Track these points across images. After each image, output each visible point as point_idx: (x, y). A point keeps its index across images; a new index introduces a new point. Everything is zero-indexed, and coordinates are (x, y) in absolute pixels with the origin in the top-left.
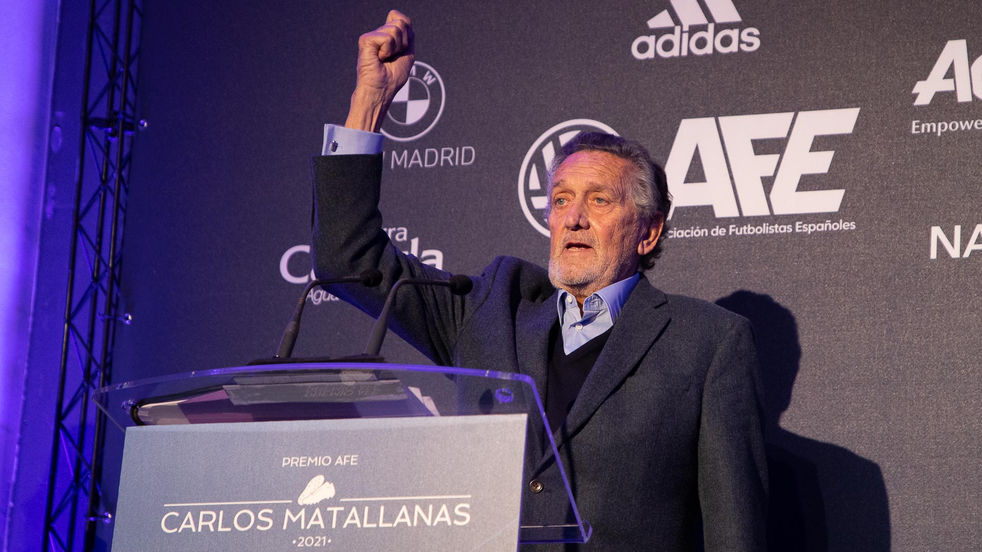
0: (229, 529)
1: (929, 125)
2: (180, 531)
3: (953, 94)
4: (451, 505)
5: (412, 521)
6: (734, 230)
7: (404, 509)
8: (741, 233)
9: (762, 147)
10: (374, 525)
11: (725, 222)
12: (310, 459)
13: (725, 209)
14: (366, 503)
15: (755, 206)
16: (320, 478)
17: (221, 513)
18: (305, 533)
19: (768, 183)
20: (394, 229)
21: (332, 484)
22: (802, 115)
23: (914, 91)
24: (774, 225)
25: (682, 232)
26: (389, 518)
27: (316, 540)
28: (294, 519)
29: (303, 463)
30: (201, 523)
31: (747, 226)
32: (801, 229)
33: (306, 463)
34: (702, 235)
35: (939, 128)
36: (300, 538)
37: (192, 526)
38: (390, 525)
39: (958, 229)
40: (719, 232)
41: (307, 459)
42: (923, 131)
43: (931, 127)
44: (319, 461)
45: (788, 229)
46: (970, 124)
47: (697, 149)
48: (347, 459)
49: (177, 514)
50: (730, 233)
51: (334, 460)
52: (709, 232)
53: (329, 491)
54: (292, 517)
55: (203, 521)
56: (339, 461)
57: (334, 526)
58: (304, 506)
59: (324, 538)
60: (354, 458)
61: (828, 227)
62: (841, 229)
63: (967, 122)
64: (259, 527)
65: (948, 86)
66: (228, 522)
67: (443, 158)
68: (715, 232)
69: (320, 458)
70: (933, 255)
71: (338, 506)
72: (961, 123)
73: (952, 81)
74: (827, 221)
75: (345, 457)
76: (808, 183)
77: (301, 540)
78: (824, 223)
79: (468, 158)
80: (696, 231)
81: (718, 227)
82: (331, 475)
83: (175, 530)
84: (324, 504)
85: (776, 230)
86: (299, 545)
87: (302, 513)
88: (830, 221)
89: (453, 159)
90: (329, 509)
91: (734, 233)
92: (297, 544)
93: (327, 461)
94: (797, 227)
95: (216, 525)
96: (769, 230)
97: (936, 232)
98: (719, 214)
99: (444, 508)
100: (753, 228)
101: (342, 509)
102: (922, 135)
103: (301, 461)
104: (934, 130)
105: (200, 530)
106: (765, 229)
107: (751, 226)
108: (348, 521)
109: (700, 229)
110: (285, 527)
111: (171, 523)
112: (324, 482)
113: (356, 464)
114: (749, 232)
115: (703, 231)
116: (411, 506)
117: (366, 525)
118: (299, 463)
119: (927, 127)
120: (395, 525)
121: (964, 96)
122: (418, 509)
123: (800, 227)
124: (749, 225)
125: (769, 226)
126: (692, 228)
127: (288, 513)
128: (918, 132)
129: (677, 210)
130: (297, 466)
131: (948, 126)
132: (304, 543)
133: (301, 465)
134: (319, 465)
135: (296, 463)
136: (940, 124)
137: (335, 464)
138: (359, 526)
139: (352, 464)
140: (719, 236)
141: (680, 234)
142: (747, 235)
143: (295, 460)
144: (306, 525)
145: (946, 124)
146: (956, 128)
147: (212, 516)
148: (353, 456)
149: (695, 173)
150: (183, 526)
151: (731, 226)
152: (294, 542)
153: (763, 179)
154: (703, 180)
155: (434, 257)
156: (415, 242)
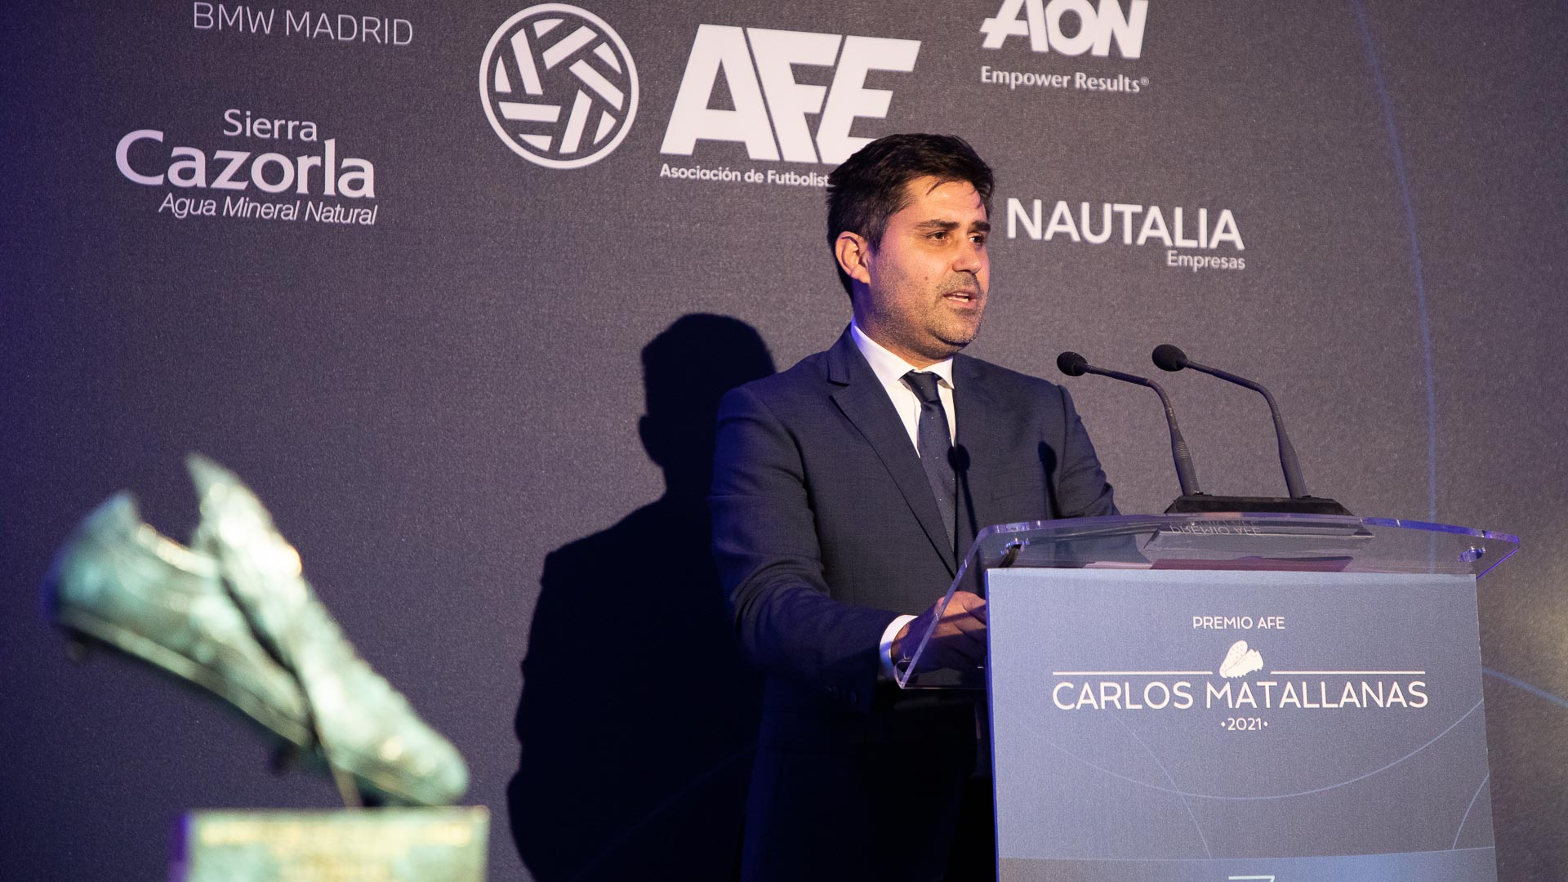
0: (1140, 707)
1: (1001, 74)
2: (1078, 707)
3: (1026, 40)
4: (1404, 682)
5: (1361, 703)
6: (773, 177)
7: (1349, 686)
8: (782, 182)
9: (805, 74)
10: (1317, 706)
11: (762, 166)
12: (1226, 620)
13: (760, 149)
14: (1304, 678)
15: (799, 150)
16: (1241, 646)
17: (1127, 685)
18: (1235, 713)
19: (813, 122)
20: (297, 123)
21: (1257, 653)
22: (850, 39)
23: (983, 29)
24: (823, 176)
25: (708, 172)
26: (1334, 696)
27: (1249, 723)
28: (1219, 696)
29: (1218, 625)
30: (1104, 698)
31: (790, 174)
33: (1222, 625)
34: (734, 179)
35: (1014, 80)
36: (1229, 719)
37: (1092, 701)
38: (1336, 706)
39: (1038, 205)
40: (755, 177)
41: (1223, 620)
42: (995, 80)
43: (1004, 77)
44: (1237, 623)
46: (1047, 78)
47: (721, 67)
48: (1272, 621)
49: (1071, 686)
50: (769, 181)
51: (1256, 623)
52: (742, 177)
53: (1255, 661)
54: (1215, 693)
55: (1106, 695)
56: (1262, 624)
57: (1268, 705)
58: (1229, 679)
59: (1259, 720)
60: (1280, 620)
63: (1043, 77)
64: (1177, 705)
65: (1019, 29)
66: (1137, 698)
67: (364, 30)
68: (749, 177)
69: (1238, 619)
70: (1012, 233)
71: (1270, 680)
72: (1037, 76)
73: (1024, 23)
75: (1269, 619)
76: (863, 128)
77: (1231, 722)
79: (403, 35)
80: (725, 173)
81: (753, 171)
82: (1255, 641)
83: (1072, 706)
84: (1252, 677)
86: (1230, 728)
87: (1227, 687)
89: (381, 33)
90: (1259, 684)
91: (773, 181)
92: (1227, 727)
93: (1247, 623)
95: (1122, 700)
96: (818, 183)
97: (1014, 206)
98: (754, 153)
99: (1396, 686)
100: (797, 177)
101: (1275, 684)
102: (992, 84)
103: (1216, 622)
104: (1007, 81)
105: (1103, 707)
106: (811, 180)
107: (795, 175)
108: (1284, 700)
109: (731, 171)
110: (1209, 705)
111: (1068, 696)
112: (1248, 650)
113: (1283, 628)
114: (793, 182)
115: (734, 173)
116: (1356, 682)
117: (1306, 705)
118: (1213, 624)
119: (999, 76)
120: (1341, 705)
121: (1039, 45)
122: (1365, 686)
124: (792, 173)
125: (818, 177)
126: (720, 168)
127: (1210, 688)
128: (989, 81)
129: (700, 143)
130: (1212, 627)
131: (1023, 79)
132: (1235, 726)
133: (1216, 627)
134: (1239, 627)
135: (1210, 624)
136: (1013, 75)
137: (1259, 627)
138: (1299, 706)
139: (1278, 627)
140: (755, 183)
141: (705, 175)
142: (791, 186)
143: (1208, 621)
144: (1234, 704)
145: (1020, 75)
146: (1032, 82)
147: (1115, 689)
148: (1278, 618)
149: (721, 98)
150: (1082, 701)
151: (770, 172)
152: (1223, 724)
153: (808, 116)
154: (732, 108)
155: (361, 169)
156: (330, 145)
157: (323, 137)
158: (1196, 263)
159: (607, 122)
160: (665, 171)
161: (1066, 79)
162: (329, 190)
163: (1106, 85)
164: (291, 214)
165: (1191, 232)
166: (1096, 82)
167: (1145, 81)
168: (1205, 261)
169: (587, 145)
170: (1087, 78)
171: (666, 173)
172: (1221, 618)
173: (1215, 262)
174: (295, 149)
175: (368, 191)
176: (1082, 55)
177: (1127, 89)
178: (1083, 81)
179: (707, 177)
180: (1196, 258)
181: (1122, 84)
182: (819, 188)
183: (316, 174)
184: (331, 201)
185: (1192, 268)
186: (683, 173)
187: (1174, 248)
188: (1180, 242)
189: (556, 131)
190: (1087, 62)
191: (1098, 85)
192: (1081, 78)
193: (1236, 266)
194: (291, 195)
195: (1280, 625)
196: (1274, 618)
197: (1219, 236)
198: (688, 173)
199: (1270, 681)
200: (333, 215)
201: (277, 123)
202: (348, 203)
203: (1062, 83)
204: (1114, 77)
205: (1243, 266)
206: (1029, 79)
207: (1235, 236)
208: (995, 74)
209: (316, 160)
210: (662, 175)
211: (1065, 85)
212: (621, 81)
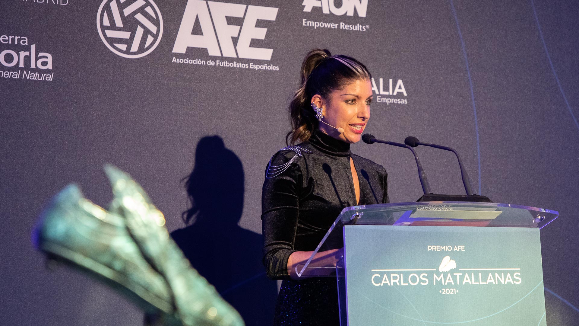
0: (407, 284)
1: (311, 22)
2: (382, 285)
3: (320, 9)
4: (512, 273)
5: (495, 282)
6: (219, 63)
7: (490, 275)
8: (222, 65)
9: (232, 21)
10: (478, 283)
11: (214, 58)
12: (441, 247)
13: (214, 52)
14: (473, 272)
15: (229, 52)
16: (447, 258)
17: (402, 275)
18: (445, 287)
19: (235, 40)
20: (19, 37)
21: (454, 261)
22: (250, 6)
23: (303, 4)
24: (239, 63)
25: (192, 61)
26: (484, 280)
27: (451, 291)
28: (439, 280)
29: (438, 249)
30: (392, 281)
31: (225, 62)
32: (253, 67)
33: (440, 249)
34: (202, 64)
35: (315, 25)
36: (443, 289)
37: (388, 282)
38: (485, 283)
40: (211, 63)
41: (440, 247)
42: (308, 25)
43: (312, 23)
44: (446, 248)
45: (246, 66)
46: (329, 24)
47: (197, 17)
48: (459, 247)
49: (379, 276)
50: (217, 65)
51: (453, 249)
52: (206, 63)
53: (453, 265)
54: (437, 278)
55: (393, 279)
57: (458, 284)
58: (443, 272)
59: (455, 290)
60: (463, 247)
61: (266, 68)
62: (272, 69)
63: (328, 24)
64: (422, 283)
65: (318, 4)
66: (406, 281)
68: (209, 63)
69: (446, 246)
72: (325, 23)
73: (320, 1)
74: (265, 64)
75: (458, 246)
76: (255, 43)
77: (444, 290)
78: (264, 65)
80: (199, 61)
81: (210, 60)
82: (453, 255)
83: (379, 284)
84: (452, 271)
85: (240, 65)
86: (443, 293)
87: (442, 276)
88: (266, 65)
90: (455, 274)
91: (219, 65)
93: (450, 248)
94: (251, 66)
95: (400, 282)
96: (237, 66)
98: (211, 53)
99: (509, 275)
100: (228, 63)
101: (461, 274)
102: (307, 27)
103: (437, 248)
104: (313, 25)
105: (392, 284)
106: (234, 65)
107: (227, 62)
108: (465, 281)
109: (201, 60)
110: (435, 284)
111: (378, 280)
112: (450, 260)
113: (464, 250)
114: (227, 65)
115: (203, 61)
116: (493, 273)
117: (474, 283)
118: (436, 249)
119: (310, 23)
120: (487, 283)
121: (326, 11)
122: (497, 275)
123: (252, 66)
124: (226, 62)
125: (237, 63)
126: (197, 59)
127: (435, 276)
128: (306, 25)
129: (188, 49)
130: (436, 250)
131: (319, 24)
132: (445, 292)
133: (437, 250)
134: (446, 250)
135: (435, 249)
136: (316, 23)
137: (454, 250)
138: (471, 284)
139: (462, 250)
140: (211, 66)
141: (191, 62)
142: (226, 67)
143: (434, 247)
144: (445, 283)
145: (318, 23)
146: (323, 26)
147: (397, 277)
148: (462, 246)
149: (197, 30)
150: (383, 282)
151: (217, 61)
152: (440, 292)
153: (232, 38)
154: (202, 34)
155: (46, 57)
156: (33, 47)
157: (30, 43)
158: (388, 101)
159: (150, 39)
160: (174, 60)
161: (337, 25)
162: (33, 66)
163: (352, 28)
164: (17, 76)
165: (386, 88)
166: (348, 26)
167: (368, 27)
168: (392, 100)
169: (142, 49)
170: (345, 25)
171: (174, 61)
172: (439, 246)
173: (396, 101)
174: (18, 48)
175: (50, 66)
176: (343, 16)
177: (361, 30)
178: (343, 26)
179: (192, 63)
180: (388, 99)
181: (358, 27)
182: (237, 68)
183: (27, 60)
184: (34, 71)
185: (387, 103)
186: (182, 61)
187: (379, 95)
188: (382, 92)
189: (129, 42)
190: (345, 18)
191: (349, 28)
192: (342, 25)
193: (404, 103)
194: (16, 68)
195: (463, 249)
196: (460, 246)
197: (397, 90)
198: (184, 61)
199: (459, 273)
200: (35, 77)
201: (11, 37)
202: (41, 72)
203: (335, 26)
204: (355, 24)
205: (406, 103)
206: (322, 25)
207: (403, 90)
208: (308, 22)
209: (27, 53)
210: (173, 61)
211: (336, 27)
212: (156, 22)
